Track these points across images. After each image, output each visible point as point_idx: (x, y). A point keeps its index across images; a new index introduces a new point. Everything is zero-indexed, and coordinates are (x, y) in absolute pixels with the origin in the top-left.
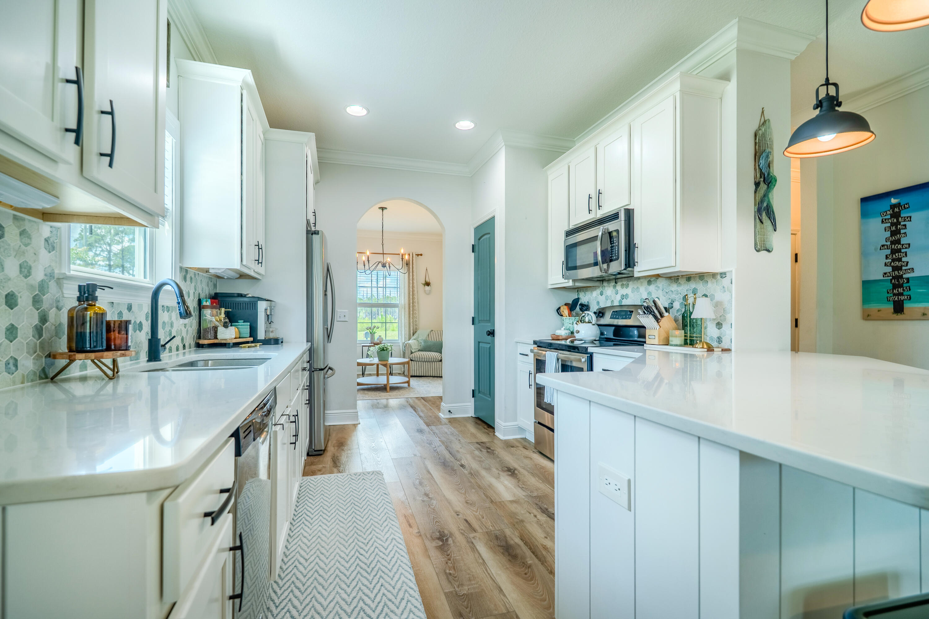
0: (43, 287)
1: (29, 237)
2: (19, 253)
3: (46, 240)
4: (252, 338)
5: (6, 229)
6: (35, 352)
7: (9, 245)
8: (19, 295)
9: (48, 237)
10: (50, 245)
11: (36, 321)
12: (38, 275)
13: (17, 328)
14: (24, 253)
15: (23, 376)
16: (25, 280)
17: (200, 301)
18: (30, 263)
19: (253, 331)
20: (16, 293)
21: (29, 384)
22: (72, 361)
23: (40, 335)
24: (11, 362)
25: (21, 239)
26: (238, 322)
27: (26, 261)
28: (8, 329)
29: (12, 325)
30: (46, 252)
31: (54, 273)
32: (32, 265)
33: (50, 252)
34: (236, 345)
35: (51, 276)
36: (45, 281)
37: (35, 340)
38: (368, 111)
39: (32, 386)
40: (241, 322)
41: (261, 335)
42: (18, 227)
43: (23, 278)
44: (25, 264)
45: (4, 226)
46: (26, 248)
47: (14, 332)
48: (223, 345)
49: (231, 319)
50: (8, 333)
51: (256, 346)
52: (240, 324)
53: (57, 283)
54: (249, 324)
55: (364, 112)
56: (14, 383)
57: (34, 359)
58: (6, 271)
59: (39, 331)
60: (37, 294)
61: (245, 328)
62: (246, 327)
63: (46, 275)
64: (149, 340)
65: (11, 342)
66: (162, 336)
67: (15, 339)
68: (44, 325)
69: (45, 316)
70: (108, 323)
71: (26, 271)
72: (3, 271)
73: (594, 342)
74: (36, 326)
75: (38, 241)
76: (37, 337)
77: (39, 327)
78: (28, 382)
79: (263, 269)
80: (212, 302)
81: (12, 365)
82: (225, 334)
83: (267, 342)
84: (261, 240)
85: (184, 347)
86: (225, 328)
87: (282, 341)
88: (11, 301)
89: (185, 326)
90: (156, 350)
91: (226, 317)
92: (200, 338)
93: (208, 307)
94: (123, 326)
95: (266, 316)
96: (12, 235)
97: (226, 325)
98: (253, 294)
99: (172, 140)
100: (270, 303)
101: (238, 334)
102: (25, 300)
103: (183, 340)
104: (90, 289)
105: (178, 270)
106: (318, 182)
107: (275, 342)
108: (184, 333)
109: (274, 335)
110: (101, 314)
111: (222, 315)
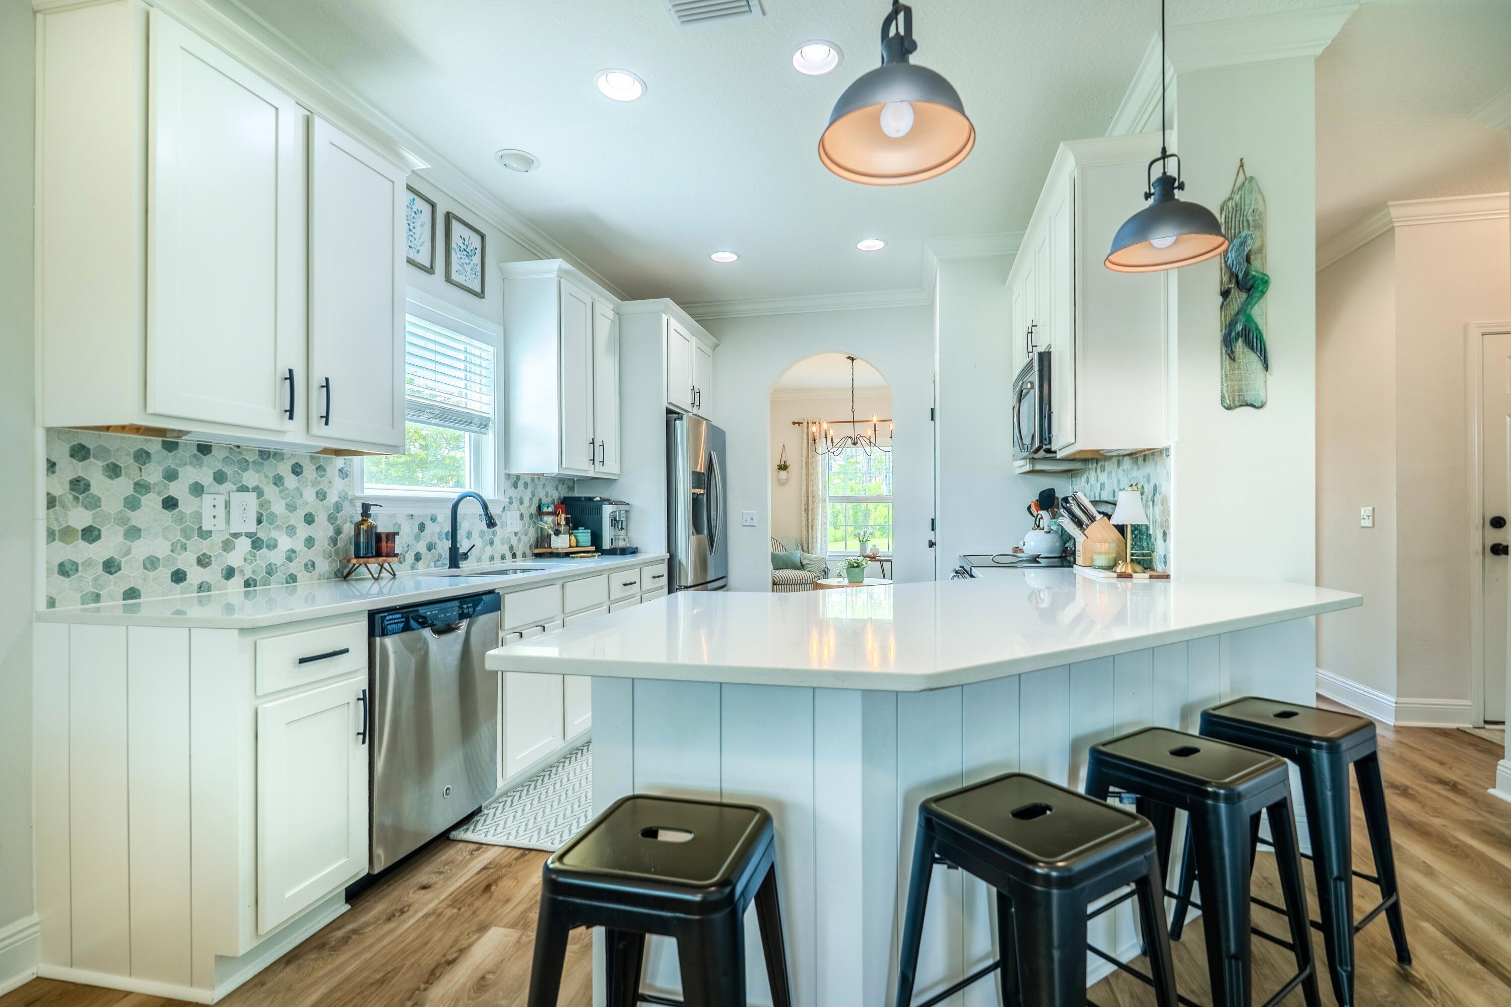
0: (338, 507)
1: (324, 470)
2: (315, 483)
3: (340, 470)
4: (594, 548)
5: (304, 468)
6: (330, 557)
7: (307, 478)
8: (316, 515)
9: (342, 468)
10: (344, 474)
11: (331, 533)
12: (333, 498)
13: (314, 539)
14: (319, 482)
15: (320, 575)
16: (321, 503)
17: (539, 508)
18: (325, 490)
19: (596, 540)
20: (314, 513)
21: (325, 581)
22: (354, 566)
23: (335, 544)
24: (310, 564)
25: (317, 472)
26: (578, 529)
27: (321, 489)
28: (306, 540)
29: (310, 537)
30: (341, 479)
31: (347, 495)
32: (327, 491)
33: (343, 479)
34: (567, 555)
35: (345, 498)
36: (339, 503)
37: (331, 548)
38: (739, 256)
39: (328, 583)
40: (581, 529)
41: (606, 545)
42: (315, 464)
43: (319, 502)
44: (321, 491)
45: (302, 465)
46: (321, 479)
47: (312, 542)
48: (556, 555)
49: (574, 524)
50: (306, 542)
51: (594, 556)
52: (580, 531)
53: (351, 503)
54: (589, 531)
55: (734, 257)
56: (312, 580)
57: (329, 562)
58: (305, 497)
59: (334, 540)
60: (332, 513)
61: (584, 536)
62: (587, 534)
63: (340, 497)
64: (450, 548)
65: (309, 549)
66: (464, 545)
67: (312, 547)
68: (338, 535)
69: (339, 529)
70: (379, 535)
71: (322, 496)
72: (302, 498)
73: (1037, 559)
74: (331, 537)
75: (332, 472)
76: (332, 545)
77: (334, 538)
78: (324, 579)
79: (611, 468)
80: (556, 508)
81: (310, 566)
82: (561, 542)
83: (612, 552)
84: (608, 434)
85: (514, 556)
86: (561, 536)
87: (634, 551)
88: (309, 519)
89: (516, 534)
90: (455, 558)
91: (567, 524)
92: (537, 547)
93: (549, 513)
94: (391, 537)
95: (615, 522)
96: (309, 471)
97: (557, 533)
98: (604, 496)
99: (491, 349)
100: (622, 508)
101: (574, 543)
102: (321, 518)
103: (511, 548)
104: (366, 507)
105: (503, 477)
106: (717, 346)
107: (624, 552)
108: (514, 541)
109: (621, 544)
110: (372, 528)
111: (563, 522)
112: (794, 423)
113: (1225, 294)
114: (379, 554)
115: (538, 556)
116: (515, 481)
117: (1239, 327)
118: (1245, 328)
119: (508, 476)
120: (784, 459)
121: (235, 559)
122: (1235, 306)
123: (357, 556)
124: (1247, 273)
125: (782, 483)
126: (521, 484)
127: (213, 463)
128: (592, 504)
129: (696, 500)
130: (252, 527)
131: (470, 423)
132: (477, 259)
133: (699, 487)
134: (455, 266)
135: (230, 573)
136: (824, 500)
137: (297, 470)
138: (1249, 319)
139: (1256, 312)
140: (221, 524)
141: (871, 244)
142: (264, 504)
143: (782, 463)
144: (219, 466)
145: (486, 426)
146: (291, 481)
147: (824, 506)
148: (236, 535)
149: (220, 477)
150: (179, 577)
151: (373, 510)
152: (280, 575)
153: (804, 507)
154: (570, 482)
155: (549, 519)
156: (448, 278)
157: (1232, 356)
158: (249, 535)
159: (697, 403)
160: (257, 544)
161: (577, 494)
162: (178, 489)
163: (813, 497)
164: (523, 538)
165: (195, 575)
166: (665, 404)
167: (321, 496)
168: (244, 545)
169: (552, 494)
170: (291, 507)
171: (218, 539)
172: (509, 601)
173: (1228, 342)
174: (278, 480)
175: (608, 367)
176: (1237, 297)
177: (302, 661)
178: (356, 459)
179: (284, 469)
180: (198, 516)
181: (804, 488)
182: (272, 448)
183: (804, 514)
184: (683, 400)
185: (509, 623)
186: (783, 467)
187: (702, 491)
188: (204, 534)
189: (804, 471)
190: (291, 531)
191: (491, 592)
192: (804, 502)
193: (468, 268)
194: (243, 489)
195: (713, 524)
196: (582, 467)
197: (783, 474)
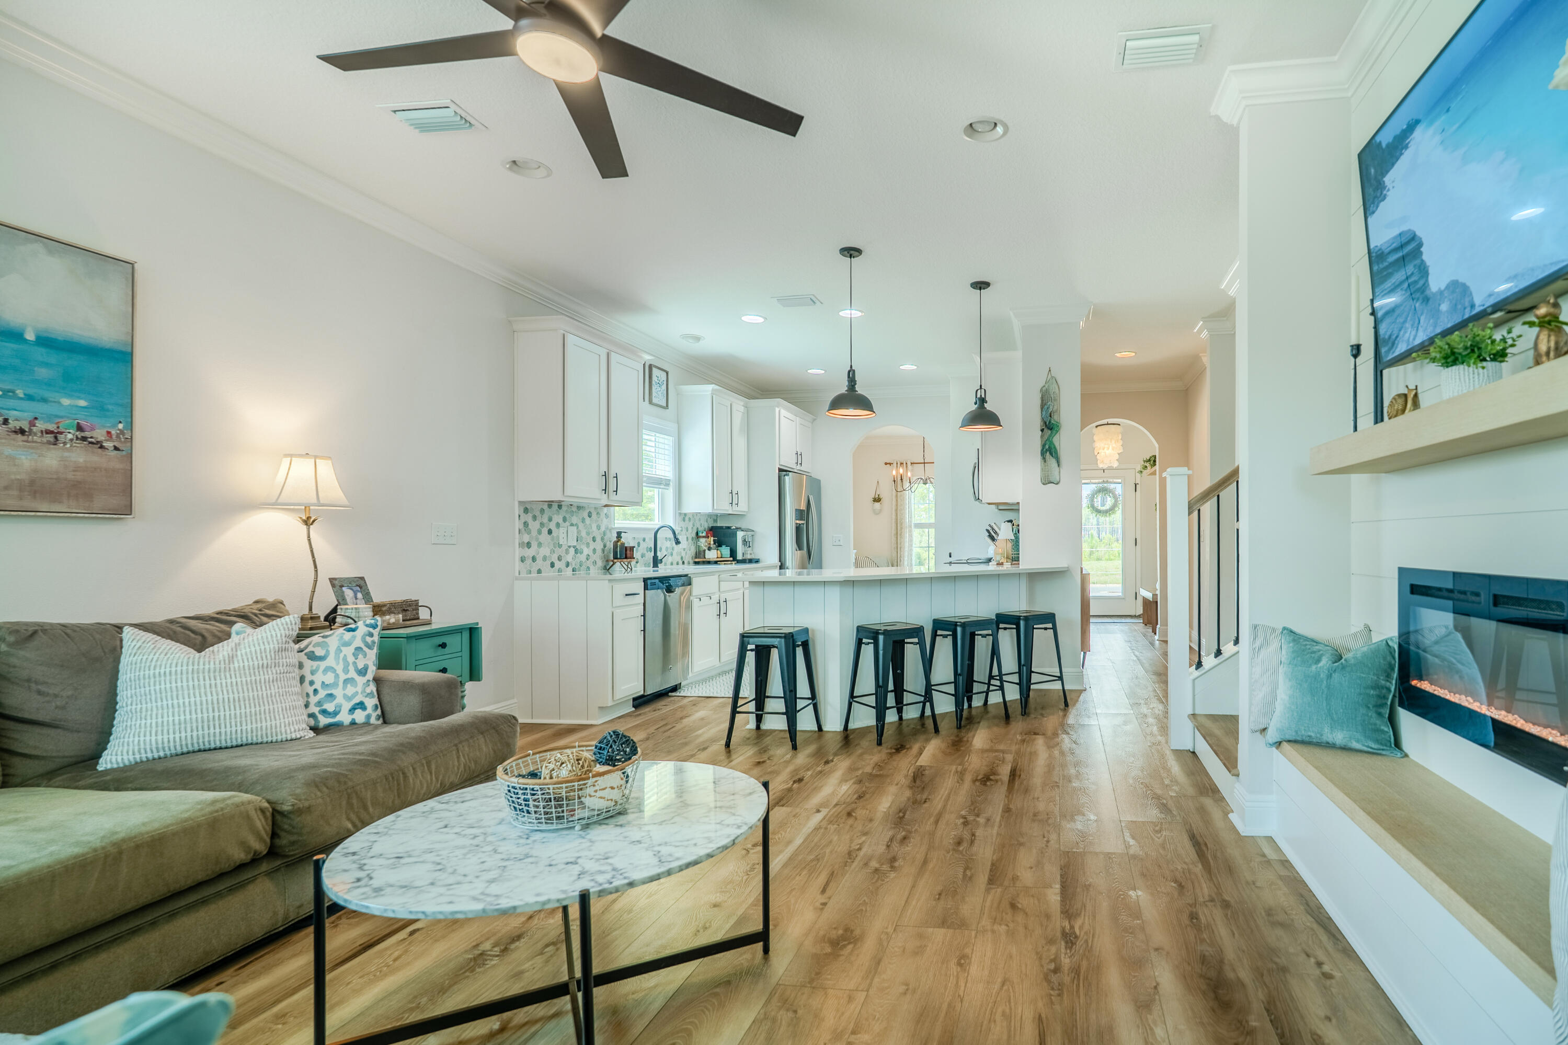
0: (604, 534)
1: (600, 514)
2: (596, 521)
4: (732, 558)
6: (603, 559)
7: (594, 519)
10: (607, 516)
11: (602, 548)
12: (603, 529)
13: (596, 551)
14: (598, 521)
15: (599, 568)
16: (599, 532)
17: (697, 533)
19: (733, 554)
20: (596, 537)
22: (614, 563)
25: (598, 516)
26: (722, 547)
29: (595, 549)
30: (605, 521)
31: (609, 527)
32: (601, 526)
33: (609, 520)
34: (716, 563)
35: (607, 528)
36: (605, 532)
38: (825, 371)
40: (724, 547)
41: (739, 557)
42: (596, 512)
44: (598, 525)
45: (592, 513)
46: (599, 519)
47: (595, 553)
48: (709, 563)
49: (719, 544)
50: (593, 553)
51: (733, 564)
53: (610, 531)
54: (729, 548)
55: (822, 372)
56: (596, 570)
57: (603, 561)
58: (593, 529)
59: (603, 551)
60: (603, 537)
61: (726, 551)
63: (605, 528)
64: (653, 556)
65: (594, 555)
66: (660, 555)
67: (596, 555)
68: (605, 549)
69: (605, 545)
70: (626, 548)
72: (591, 529)
75: (603, 515)
76: (603, 554)
78: (600, 570)
79: (742, 507)
80: (707, 533)
81: (595, 563)
82: (712, 555)
83: (743, 561)
84: (740, 486)
85: (683, 563)
86: (712, 551)
87: (757, 561)
88: (594, 540)
89: (684, 549)
90: (656, 562)
91: (715, 543)
92: (696, 558)
93: (704, 537)
94: (632, 548)
95: (745, 542)
96: (594, 515)
97: (709, 549)
98: (738, 526)
99: (671, 438)
100: (749, 533)
101: (719, 556)
102: (598, 539)
103: (682, 558)
104: (619, 535)
105: (677, 515)
106: (814, 420)
107: (751, 561)
108: (683, 554)
109: (749, 557)
110: (623, 544)
111: (712, 543)
112: (886, 464)
113: (1042, 430)
114: (626, 558)
115: (696, 563)
116: (684, 517)
117: (1047, 447)
118: (1049, 447)
119: (680, 514)
120: (878, 493)
121: (569, 558)
122: (1046, 437)
123: (615, 557)
124: (1050, 422)
125: (877, 513)
126: (687, 519)
127: (563, 512)
128: (729, 530)
129: (798, 529)
130: (575, 543)
131: (661, 484)
132: (664, 387)
133: (801, 519)
134: (654, 394)
135: (568, 565)
136: (910, 526)
137: (590, 515)
138: (1051, 443)
139: (1055, 440)
140: (565, 543)
141: (907, 367)
142: (579, 532)
143: (877, 496)
144: (564, 514)
145: (668, 485)
146: (588, 520)
147: (910, 531)
148: (570, 547)
149: (565, 520)
150: (552, 565)
151: (623, 535)
152: (584, 567)
153: (894, 532)
154: (715, 517)
155: (703, 540)
156: (651, 402)
157: (1044, 459)
158: (574, 547)
159: (799, 462)
160: (576, 551)
161: (719, 525)
162: (552, 526)
163: (901, 524)
164: (688, 552)
165: (558, 564)
166: (778, 466)
167: (599, 527)
168: (572, 550)
169: (705, 525)
170: (588, 534)
171: (564, 548)
172: (695, 581)
173: (1043, 454)
174: (583, 520)
175: (740, 443)
176: (1047, 432)
177: (626, 595)
178: (612, 508)
179: (585, 514)
180: (558, 537)
181: (894, 517)
182: (581, 505)
183: (894, 539)
184: (789, 462)
185: (695, 592)
186: (877, 500)
187: (802, 522)
188: (560, 546)
189: (894, 503)
190: (588, 545)
191: (686, 576)
192: (894, 528)
193: (660, 393)
194: (572, 525)
195: (811, 545)
196: (725, 508)
197: (877, 505)
